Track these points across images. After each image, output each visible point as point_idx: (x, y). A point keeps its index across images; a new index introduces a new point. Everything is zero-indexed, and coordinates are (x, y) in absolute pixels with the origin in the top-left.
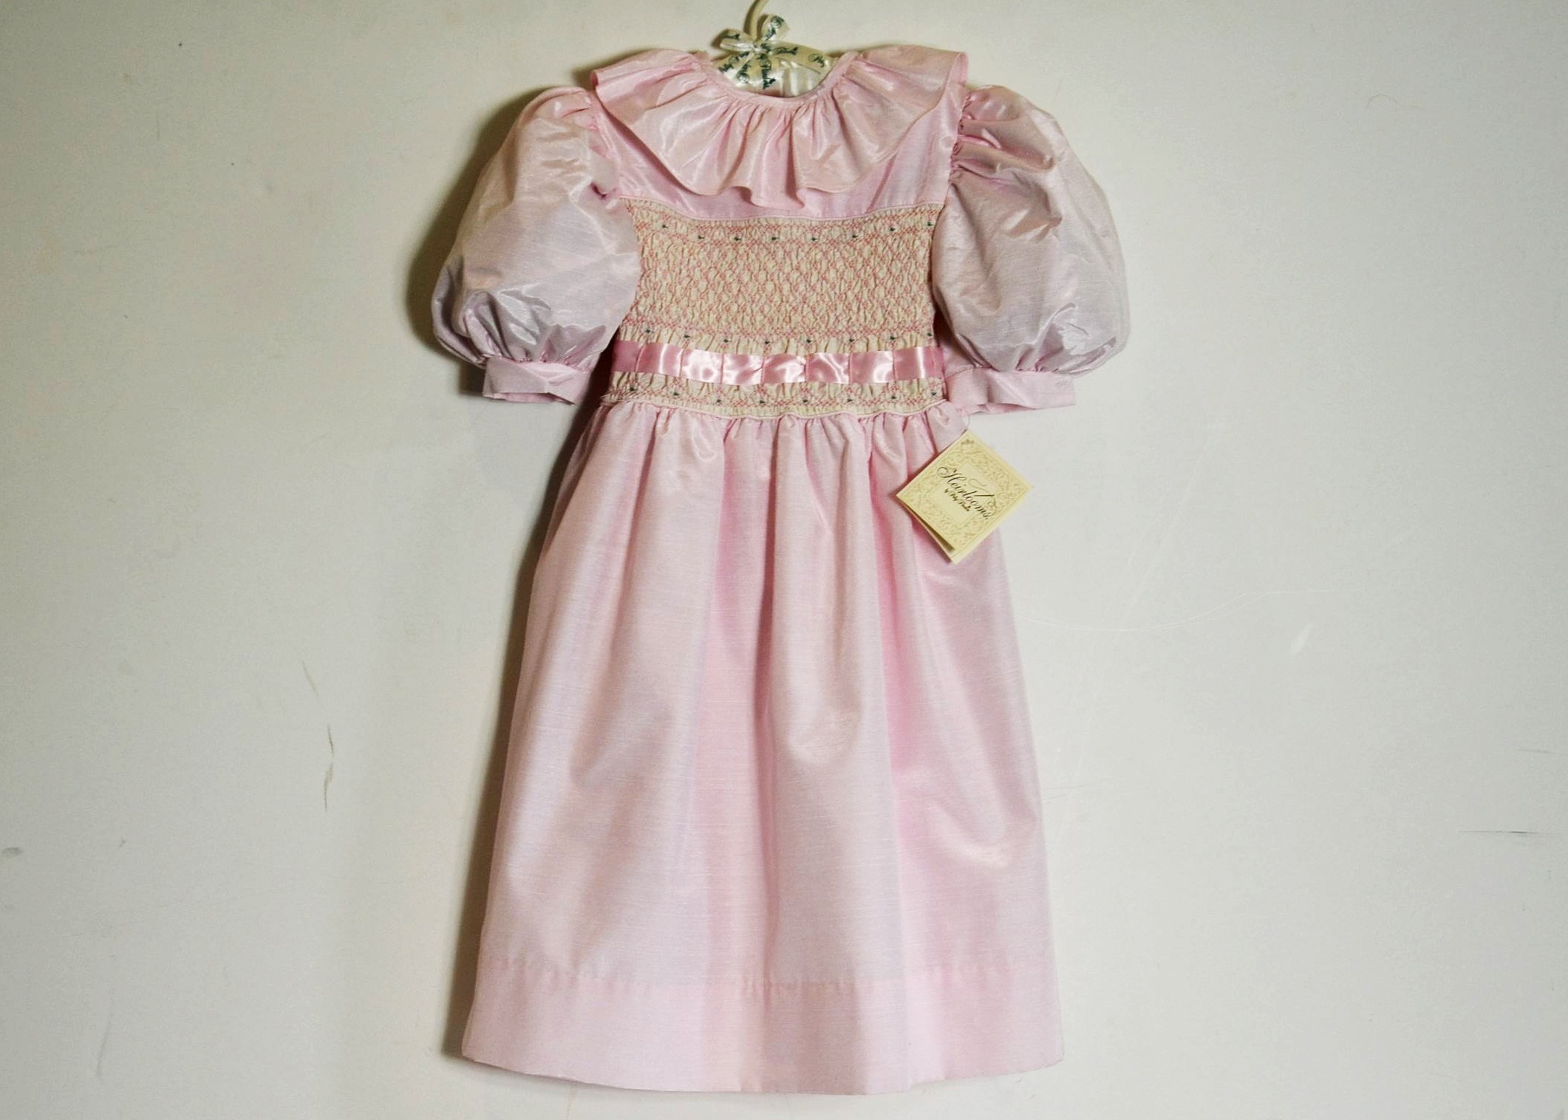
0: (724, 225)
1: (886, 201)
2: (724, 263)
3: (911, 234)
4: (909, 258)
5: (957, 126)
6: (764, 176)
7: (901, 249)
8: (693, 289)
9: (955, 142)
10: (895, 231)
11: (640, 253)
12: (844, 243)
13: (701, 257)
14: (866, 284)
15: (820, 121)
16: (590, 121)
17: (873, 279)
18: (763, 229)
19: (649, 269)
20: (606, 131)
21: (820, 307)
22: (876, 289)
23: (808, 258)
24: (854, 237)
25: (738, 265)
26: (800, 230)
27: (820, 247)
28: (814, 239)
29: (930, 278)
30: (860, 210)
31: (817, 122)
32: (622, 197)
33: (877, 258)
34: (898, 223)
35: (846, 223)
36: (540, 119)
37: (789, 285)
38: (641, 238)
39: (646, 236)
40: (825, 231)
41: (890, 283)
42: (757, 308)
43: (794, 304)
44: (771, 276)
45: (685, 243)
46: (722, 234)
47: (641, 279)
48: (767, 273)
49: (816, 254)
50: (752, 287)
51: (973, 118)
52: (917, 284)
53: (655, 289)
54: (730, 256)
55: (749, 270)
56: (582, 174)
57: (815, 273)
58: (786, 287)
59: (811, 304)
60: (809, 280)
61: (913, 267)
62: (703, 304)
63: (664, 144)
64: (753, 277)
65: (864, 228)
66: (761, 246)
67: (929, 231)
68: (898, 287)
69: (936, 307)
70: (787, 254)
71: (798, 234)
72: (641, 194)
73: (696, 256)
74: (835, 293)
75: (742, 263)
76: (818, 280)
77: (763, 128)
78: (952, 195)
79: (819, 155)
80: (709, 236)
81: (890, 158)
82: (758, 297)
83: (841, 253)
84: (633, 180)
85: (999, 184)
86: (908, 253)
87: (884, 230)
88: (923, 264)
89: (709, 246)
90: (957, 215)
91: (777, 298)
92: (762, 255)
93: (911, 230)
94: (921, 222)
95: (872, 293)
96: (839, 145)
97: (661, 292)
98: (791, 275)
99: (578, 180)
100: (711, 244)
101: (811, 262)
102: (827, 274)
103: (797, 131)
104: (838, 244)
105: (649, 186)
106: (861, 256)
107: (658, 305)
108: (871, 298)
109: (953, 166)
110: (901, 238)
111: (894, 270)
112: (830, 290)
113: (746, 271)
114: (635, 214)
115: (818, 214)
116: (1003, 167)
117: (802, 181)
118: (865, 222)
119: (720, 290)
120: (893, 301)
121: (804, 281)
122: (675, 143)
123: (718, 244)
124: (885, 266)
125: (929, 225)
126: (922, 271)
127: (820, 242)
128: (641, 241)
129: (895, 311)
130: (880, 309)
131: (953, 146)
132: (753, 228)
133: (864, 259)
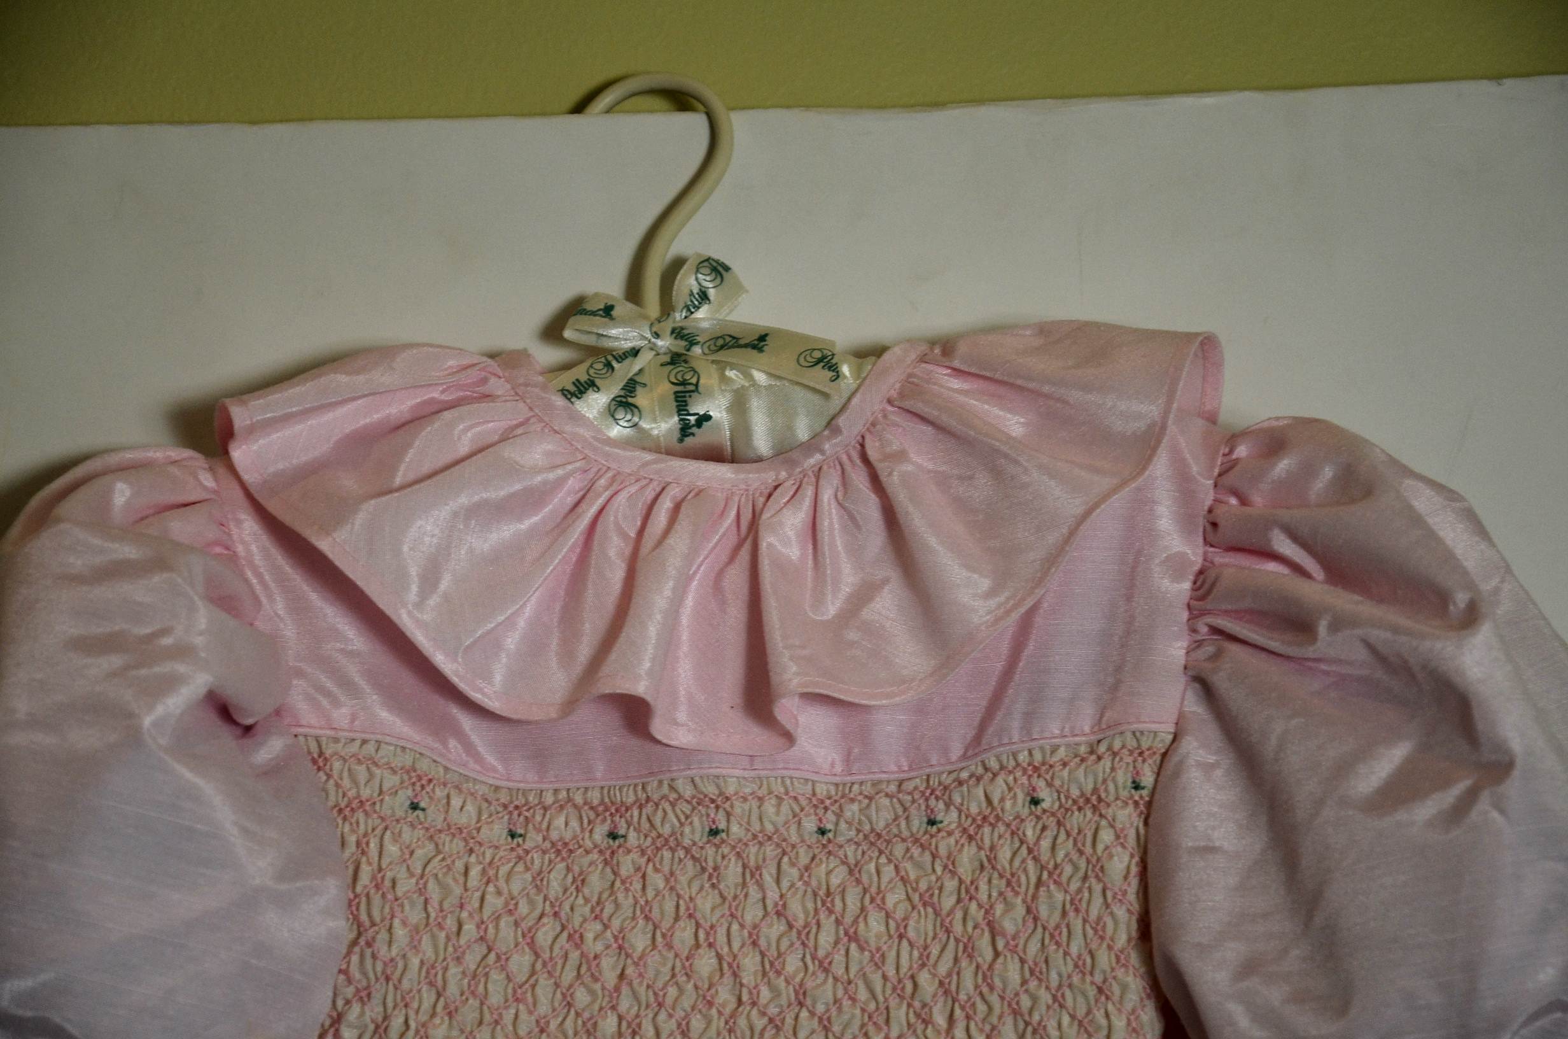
0: (579, 799)
1: (1016, 724)
2: (580, 901)
3: (1089, 814)
4: (1085, 878)
5: (1201, 522)
6: (685, 670)
7: (1060, 855)
8: (496, 976)
9: (1197, 568)
10: (1045, 805)
11: (350, 881)
12: (904, 840)
13: (516, 887)
14: (969, 949)
15: (832, 519)
16: (212, 533)
17: (987, 934)
18: (687, 809)
19: (373, 924)
20: (258, 559)
21: (846, 1017)
22: (998, 965)
23: (807, 884)
24: (932, 822)
25: (617, 906)
26: (785, 808)
27: (841, 853)
28: (822, 832)
29: (1145, 931)
30: (945, 751)
31: (824, 524)
32: (301, 730)
33: (995, 882)
34: (1049, 785)
35: (909, 786)
36: (63, 526)
37: (758, 958)
38: (352, 839)
39: (365, 835)
40: (852, 810)
41: (1033, 947)
42: (673, 1024)
43: (773, 1010)
44: (708, 934)
45: (471, 851)
46: (574, 824)
47: (349, 953)
48: (698, 925)
49: (829, 873)
50: (658, 965)
51: (1244, 501)
52: (1110, 948)
53: (388, 979)
54: (596, 882)
55: (647, 918)
56: (181, 668)
57: (828, 923)
58: (750, 963)
59: (820, 1008)
60: (811, 944)
61: (1098, 901)
62: (523, 1016)
63: (414, 588)
64: (661, 938)
65: (957, 799)
66: (681, 853)
67: (1136, 803)
68: (1057, 957)
69: (1166, 1010)
70: (752, 872)
71: (780, 820)
72: (353, 721)
73: (502, 883)
74: (885, 978)
75: (631, 900)
76: (836, 943)
77: (679, 542)
78: (1195, 706)
79: (832, 609)
80: (539, 830)
81: (1022, 610)
82: (672, 991)
83: (896, 867)
84: (329, 685)
85: (1327, 673)
86: (1083, 864)
87: (1014, 805)
88: (1125, 893)
89: (536, 856)
90: (1212, 759)
91: (724, 995)
92: (683, 880)
93: (1088, 801)
94: (1114, 780)
95: (985, 975)
96: (885, 581)
97: (406, 984)
98: (764, 930)
99: (170, 683)
100: (544, 852)
101: (815, 894)
102: (862, 926)
103: (770, 545)
104: (888, 842)
105: (374, 699)
106: (953, 873)
107: (397, 1022)
108: (985, 990)
109: (1194, 631)
110: (1059, 824)
111: (1044, 912)
112: (869, 969)
113: (641, 922)
114: (335, 773)
115: (833, 765)
116: (1336, 626)
117: (786, 676)
118: (961, 783)
119: (568, 976)
120: (1045, 997)
121: (798, 944)
122: (445, 584)
123: (562, 849)
124: (1019, 900)
125: (1137, 787)
126: (1121, 912)
127: (841, 839)
128: (351, 848)
129: (1051, 1025)
130: (1009, 1020)
131: (1192, 578)
132: (657, 805)
133: (961, 881)
